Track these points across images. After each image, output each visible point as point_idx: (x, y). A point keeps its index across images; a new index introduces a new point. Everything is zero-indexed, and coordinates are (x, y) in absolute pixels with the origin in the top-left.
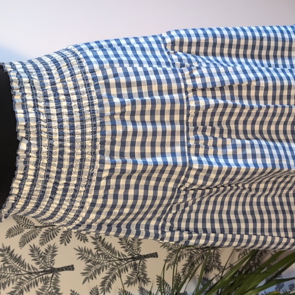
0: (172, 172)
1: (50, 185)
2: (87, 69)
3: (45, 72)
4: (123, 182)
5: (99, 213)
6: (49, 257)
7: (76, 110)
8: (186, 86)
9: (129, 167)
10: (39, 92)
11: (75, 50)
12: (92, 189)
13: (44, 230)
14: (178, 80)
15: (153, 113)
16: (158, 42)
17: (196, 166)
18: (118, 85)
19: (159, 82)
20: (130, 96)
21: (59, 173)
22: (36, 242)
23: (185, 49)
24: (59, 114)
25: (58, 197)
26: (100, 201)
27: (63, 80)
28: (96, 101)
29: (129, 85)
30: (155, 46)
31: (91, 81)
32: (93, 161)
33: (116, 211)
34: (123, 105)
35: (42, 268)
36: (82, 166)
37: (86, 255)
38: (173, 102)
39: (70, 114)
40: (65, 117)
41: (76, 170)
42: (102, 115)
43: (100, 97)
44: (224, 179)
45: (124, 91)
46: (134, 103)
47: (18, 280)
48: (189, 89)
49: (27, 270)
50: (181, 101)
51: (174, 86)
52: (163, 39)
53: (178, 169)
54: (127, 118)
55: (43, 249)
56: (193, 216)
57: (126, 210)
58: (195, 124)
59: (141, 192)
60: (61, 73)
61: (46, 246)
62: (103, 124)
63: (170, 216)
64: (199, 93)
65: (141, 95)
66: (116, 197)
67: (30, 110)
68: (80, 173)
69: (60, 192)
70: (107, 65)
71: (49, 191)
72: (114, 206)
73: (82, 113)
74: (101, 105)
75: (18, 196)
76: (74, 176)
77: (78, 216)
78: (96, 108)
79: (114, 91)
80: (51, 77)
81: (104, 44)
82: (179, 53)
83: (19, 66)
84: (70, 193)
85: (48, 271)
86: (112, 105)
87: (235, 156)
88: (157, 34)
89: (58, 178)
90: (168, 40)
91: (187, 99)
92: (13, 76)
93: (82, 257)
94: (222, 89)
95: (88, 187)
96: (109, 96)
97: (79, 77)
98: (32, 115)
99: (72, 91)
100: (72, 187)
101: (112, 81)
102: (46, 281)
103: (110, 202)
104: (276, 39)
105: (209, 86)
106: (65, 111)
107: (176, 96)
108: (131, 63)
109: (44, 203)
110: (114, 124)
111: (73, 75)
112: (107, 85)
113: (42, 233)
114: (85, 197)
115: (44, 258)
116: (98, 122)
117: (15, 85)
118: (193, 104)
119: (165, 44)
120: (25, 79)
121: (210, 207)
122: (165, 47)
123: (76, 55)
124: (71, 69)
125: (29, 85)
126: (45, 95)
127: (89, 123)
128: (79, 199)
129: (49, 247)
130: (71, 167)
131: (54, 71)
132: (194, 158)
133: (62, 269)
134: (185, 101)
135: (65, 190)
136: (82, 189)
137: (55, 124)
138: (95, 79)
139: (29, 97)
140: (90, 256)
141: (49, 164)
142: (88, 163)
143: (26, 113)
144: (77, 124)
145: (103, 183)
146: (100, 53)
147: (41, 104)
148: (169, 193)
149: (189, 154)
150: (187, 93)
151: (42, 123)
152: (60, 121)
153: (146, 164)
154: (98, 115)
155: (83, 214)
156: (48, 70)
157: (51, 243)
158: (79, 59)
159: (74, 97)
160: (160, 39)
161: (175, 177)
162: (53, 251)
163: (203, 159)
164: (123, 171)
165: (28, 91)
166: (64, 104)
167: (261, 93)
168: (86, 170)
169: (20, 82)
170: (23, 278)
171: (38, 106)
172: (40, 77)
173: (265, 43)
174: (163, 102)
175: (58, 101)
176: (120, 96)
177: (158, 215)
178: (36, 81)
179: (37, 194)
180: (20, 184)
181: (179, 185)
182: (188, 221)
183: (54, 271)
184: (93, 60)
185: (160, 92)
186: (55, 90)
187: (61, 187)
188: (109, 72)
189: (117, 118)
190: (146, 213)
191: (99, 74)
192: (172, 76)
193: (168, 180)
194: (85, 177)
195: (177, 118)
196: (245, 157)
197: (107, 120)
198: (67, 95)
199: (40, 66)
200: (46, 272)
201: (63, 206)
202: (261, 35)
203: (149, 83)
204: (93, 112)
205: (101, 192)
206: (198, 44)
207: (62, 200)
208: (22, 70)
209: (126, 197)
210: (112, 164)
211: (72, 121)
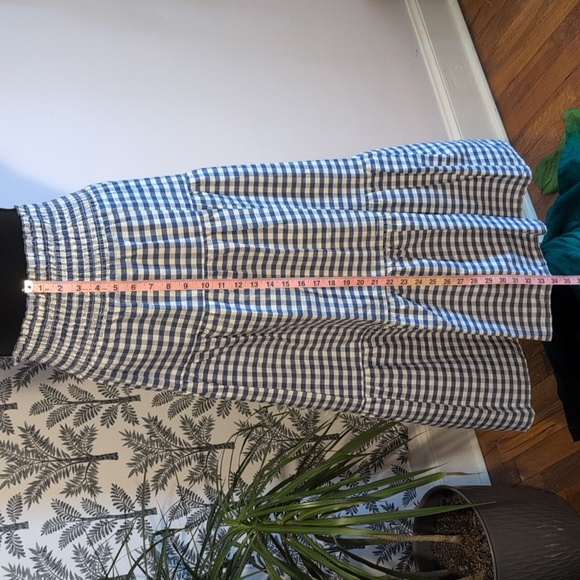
0: (188, 317)
1: (60, 326)
2: (99, 212)
3: (57, 216)
4: (135, 326)
5: (112, 357)
6: (85, 441)
7: (86, 253)
8: (204, 229)
9: (140, 311)
10: (50, 236)
11: (91, 192)
12: (102, 332)
13: (79, 407)
14: (195, 224)
15: (167, 256)
16: (181, 183)
17: (213, 311)
18: (130, 229)
19: (175, 225)
20: (143, 239)
21: (68, 315)
22: (69, 421)
23: (212, 189)
24: (69, 258)
25: (68, 339)
26: (111, 345)
27: (74, 224)
28: (106, 245)
29: (141, 228)
30: (177, 187)
31: (102, 225)
32: (103, 304)
33: (130, 356)
34: (134, 248)
35: (76, 454)
36: (91, 309)
37: (135, 441)
38: (189, 245)
39: (80, 257)
40: (75, 261)
41: (85, 312)
42: (112, 259)
43: (110, 240)
44: (246, 326)
45: (137, 234)
46: (145, 247)
47: (44, 468)
48: (208, 232)
49: (56, 456)
50: (199, 245)
51: (191, 229)
52: (187, 178)
53: (194, 314)
54: (139, 261)
55: (77, 431)
56: (221, 367)
57: (141, 356)
58: (215, 268)
59: (156, 338)
60: (73, 217)
61: (82, 427)
62: (112, 267)
63: (193, 366)
64: (219, 237)
65: (154, 238)
66: (128, 341)
67: (41, 253)
68: (89, 316)
69: (70, 334)
70: (120, 209)
71: (59, 332)
72: (126, 351)
73: (91, 256)
74: (111, 249)
75: (29, 337)
76: (84, 318)
77: (90, 360)
78: (106, 251)
79: (125, 234)
80: (63, 220)
81: (122, 185)
82: (204, 194)
83: (32, 210)
84: (80, 336)
85: (83, 459)
86: (123, 249)
87: (258, 303)
88: (181, 173)
89: (67, 320)
90: (193, 180)
91: (205, 242)
92: (25, 221)
93: (130, 444)
94: (245, 232)
95: (98, 330)
96: (121, 239)
97: (90, 221)
98: (42, 258)
99: (82, 235)
100: (81, 330)
101: (124, 224)
102: (79, 471)
103: (122, 346)
104: (322, 176)
105: (230, 229)
106: (75, 254)
107: (193, 240)
108: (146, 205)
109: (55, 345)
110: (124, 267)
111: (84, 219)
112: (119, 229)
113: (77, 410)
114: (96, 340)
115: (79, 442)
116: (108, 265)
117: (27, 229)
118: (211, 248)
119: (189, 185)
120: (37, 224)
121: (242, 359)
122: (189, 188)
123: (91, 198)
124: (83, 213)
125: (40, 229)
126: (56, 239)
127: (98, 266)
128: (89, 342)
129: (86, 429)
130: (80, 309)
131: (67, 215)
132: (212, 303)
133: (102, 457)
134: (203, 244)
135: (75, 333)
136: (92, 332)
137: (64, 267)
138: (107, 223)
139: (40, 241)
140: (141, 442)
141: (58, 306)
142: (97, 306)
143: (36, 256)
144: (86, 267)
145: (114, 326)
146: (115, 196)
147: (52, 248)
148: (187, 340)
149: (207, 299)
150: (205, 236)
151: (52, 266)
152: (70, 264)
153: (157, 308)
154: (107, 258)
155: (95, 358)
156: (61, 214)
157: (89, 423)
158: (93, 203)
159: (84, 241)
160: (184, 179)
161: (191, 322)
162: (91, 434)
163: (222, 304)
164: (134, 315)
165: (39, 235)
166: (74, 247)
167: (290, 236)
168: (96, 312)
169: (32, 226)
170: (50, 465)
171: (48, 250)
172: (53, 221)
173: (308, 180)
174: (178, 246)
175: (68, 245)
176: (132, 239)
177: (178, 364)
178: (48, 225)
179: (47, 335)
180: (31, 325)
181: (198, 331)
182: (216, 372)
183: (91, 459)
184: (106, 203)
185: (176, 236)
186: (66, 234)
187: (70, 329)
188: (122, 215)
189: (128, 261)
190: (164, 360)
191: (111, 218)
192: (189, 219)
193: (185, 326)
194: (94, 319)
195: (194, 261)
196: (268, 303)
197: (118, 263)
198: (78, 239)
199: (54, 209)
200: (80, 460)
201: (74, 349)
202: (303, 171)
203: (164, 226)
204: (102, 255)
205: (112, 336)
206: (227, 183)
207: (72, 343)
208: (35, 214)
209: (139, 342)
210: (122, 307)
211: (81, 264)
